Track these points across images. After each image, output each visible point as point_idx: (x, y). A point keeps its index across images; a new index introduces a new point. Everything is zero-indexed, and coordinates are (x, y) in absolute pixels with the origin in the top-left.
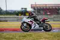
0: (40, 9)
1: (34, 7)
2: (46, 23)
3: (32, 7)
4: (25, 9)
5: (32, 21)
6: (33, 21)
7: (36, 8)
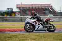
0: (26, 9)
1: (20, 7)
2: (49, 23)
3: (17, 7)
4: (11, 9)
5: (35, 22)
6: (37, 22)
7: (22, 8)
